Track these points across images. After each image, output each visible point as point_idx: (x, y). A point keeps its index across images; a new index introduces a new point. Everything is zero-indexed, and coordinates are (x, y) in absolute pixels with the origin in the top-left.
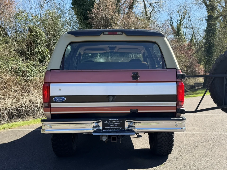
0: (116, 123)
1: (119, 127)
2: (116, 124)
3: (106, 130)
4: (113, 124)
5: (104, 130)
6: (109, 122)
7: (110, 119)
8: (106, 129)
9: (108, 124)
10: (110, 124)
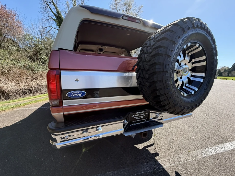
0: (142, 115)
1: (144, 119)
2: (142, 117)
3: (133, 125)
4: (139, 117)
5: (131, 125)
6: (136, 115)
7: (137, 113)
8: (133, 123)
9: (135, 118)
10: (137, 117)
